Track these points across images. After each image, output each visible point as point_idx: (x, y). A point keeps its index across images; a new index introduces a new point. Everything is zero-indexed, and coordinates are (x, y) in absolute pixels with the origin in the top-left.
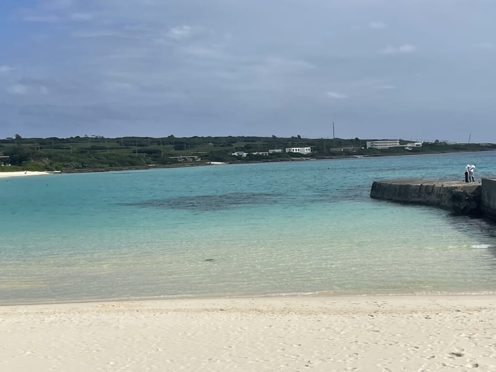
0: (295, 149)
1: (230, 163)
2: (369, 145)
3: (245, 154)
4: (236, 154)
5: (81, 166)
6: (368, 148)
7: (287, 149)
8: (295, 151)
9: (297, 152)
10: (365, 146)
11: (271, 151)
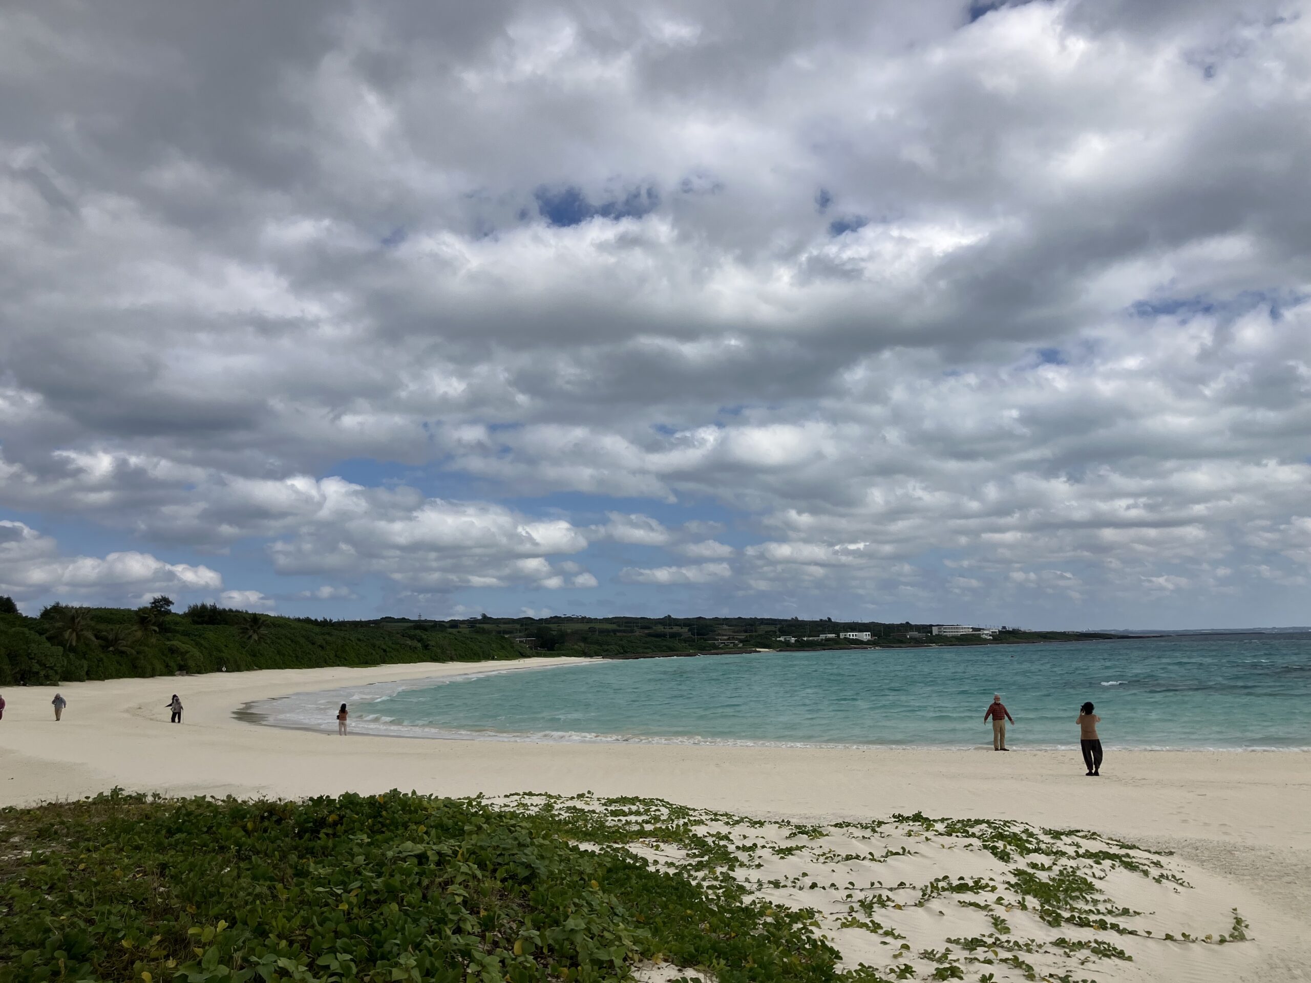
0: (851, 634)
1: (780, 651)
2: (935, 631)
3: (793, 640)
4: (782, 639)
5: (622, 651)
6: (934, 634)
7: (841, 634)
8: (851, 637)
9: (854, 637)
10: (931, 633)
11: (822, 636)
